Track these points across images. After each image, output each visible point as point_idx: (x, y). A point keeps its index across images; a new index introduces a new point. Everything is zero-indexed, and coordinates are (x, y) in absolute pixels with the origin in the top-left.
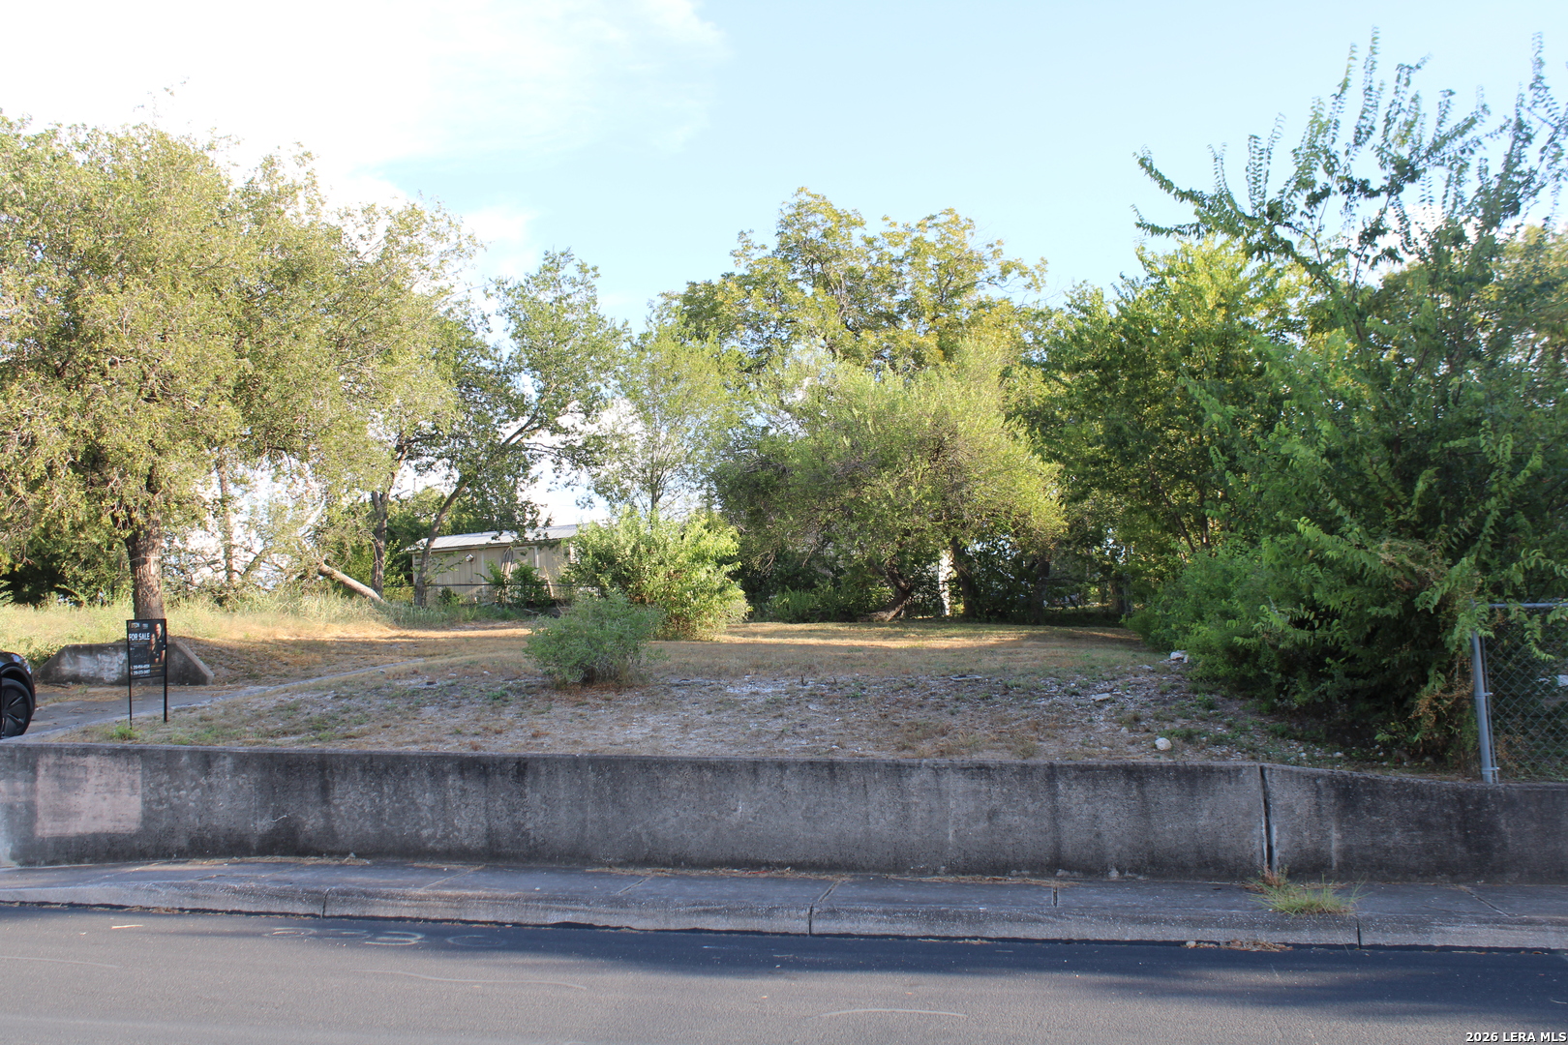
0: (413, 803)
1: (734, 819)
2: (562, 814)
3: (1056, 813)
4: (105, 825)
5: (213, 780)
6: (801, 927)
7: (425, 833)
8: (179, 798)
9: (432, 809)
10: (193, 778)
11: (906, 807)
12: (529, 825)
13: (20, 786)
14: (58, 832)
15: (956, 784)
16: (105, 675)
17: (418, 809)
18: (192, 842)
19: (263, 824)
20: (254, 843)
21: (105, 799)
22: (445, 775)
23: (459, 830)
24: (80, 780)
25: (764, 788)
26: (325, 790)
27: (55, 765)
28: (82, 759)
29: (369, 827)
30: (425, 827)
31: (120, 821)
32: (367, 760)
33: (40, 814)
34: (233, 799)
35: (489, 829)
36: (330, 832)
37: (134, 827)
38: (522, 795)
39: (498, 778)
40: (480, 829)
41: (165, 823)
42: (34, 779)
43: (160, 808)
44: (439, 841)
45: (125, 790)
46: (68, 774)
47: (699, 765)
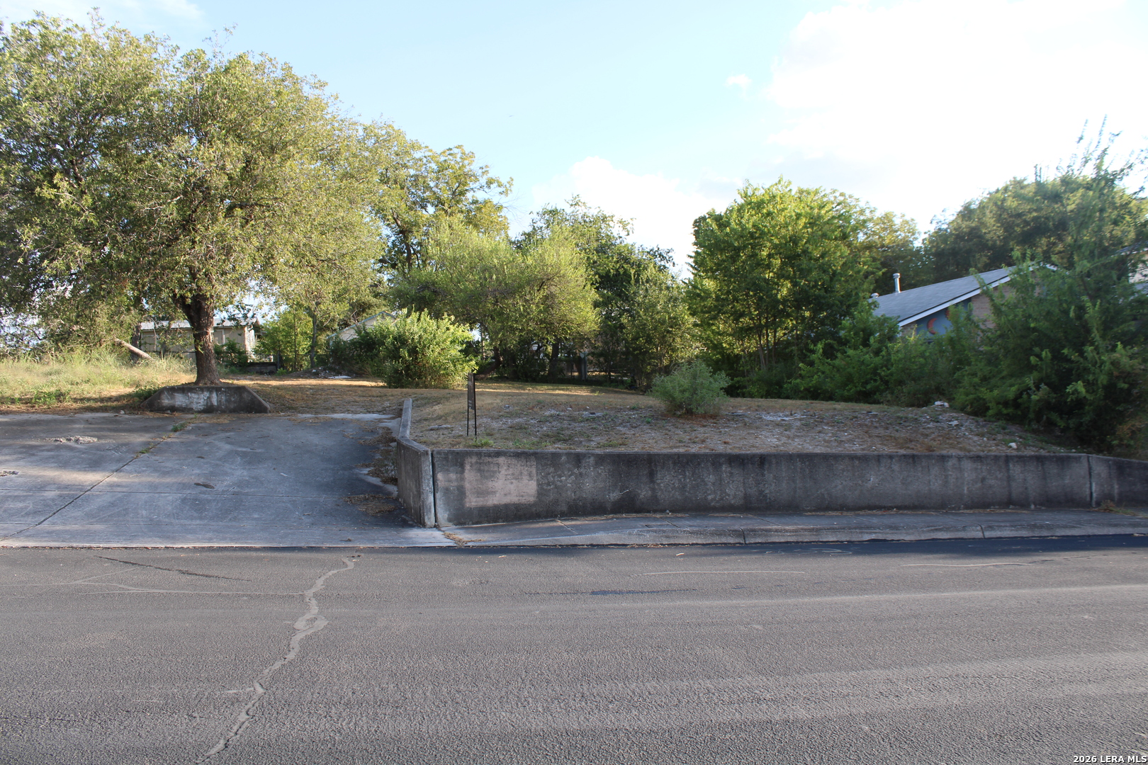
0: (703, 481)
1: (869, 485)
2: (784, 485)
3: (1009, 479)
4: (513, 499)
5: (582, 470)
7: (710, 497)
8: (561, 481)
9: (714, 484)
10: (569, 470)
11: (946, 476)
12: (767, 491)
13: (453, 476)
14: (480, 504)
15: (968, 465)
16: (194, 406)
17: (706, 484)
18: (570, 507)
19: (614, 496)
20: (609, 506)
21: (512, 483)
22: (721, 465)
23: (729, 495)
24: (494, 472)
25: (882, 469)
26: (651, 475)
27: (477, 463)
28: (495, 459)
29: (677, 495)
30: (710, 494)
31: (522, 496)
32: (676, 457)
33: (468, 493)
34: (595, 481)
35: (745, 494)
36: (655, 498)
37: (532, 499)
38: (763, 475)
39: (750, 466)
40: (741, 494)
41: (552, 496)
42: (462, 472)
43: (549, 488)
44: (718, 502)
45: (525, 478)
46: (486, 468)
47: (852, 458)
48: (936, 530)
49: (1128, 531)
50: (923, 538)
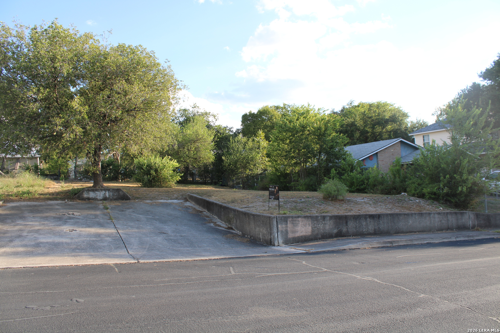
0: (362, 224)
1: (409, 224)
2: (385, 225)
3: (448, 220)
4: (304, 234)
5: (325, 222)
6: (454, 240)
7: (364, 230)
8: (319, 226)
9: (365, 225)
10: (321, 222)
11: (431, 220)
12: (381, 227)
13: (284, 226)
14: (293, 236)
15: (436, 216)
16: (98, 198)
17: (363, 226)
18: (322, 236)
19: (335, 231)
20: (334, 235)
21: (303, 228)
22: (367, 218)
23: (369, 229)
24: (298, 224)
25: (413, 218)
26: (347, 223)
27: (292, 220)
28: (298, 219)
29: (354, 230)
30: (364, 229)
31: (307, 232)
32: (354, 216)
33: (289, 232)
34: (329, 226)
35: (374, 229)
36: (348, 231)
37: (310, 234)
38: (379, 222)
39: (376, 218)
40: (373, 229)
41: (316, 232)
42: (287, 224)
43: (315, 229)
44: (366, 232)
45: (308, 225)
46: (295, 222)
47: (405, 214)
48: (443, 238)
49: (493, 237)
50: (440, 242)
